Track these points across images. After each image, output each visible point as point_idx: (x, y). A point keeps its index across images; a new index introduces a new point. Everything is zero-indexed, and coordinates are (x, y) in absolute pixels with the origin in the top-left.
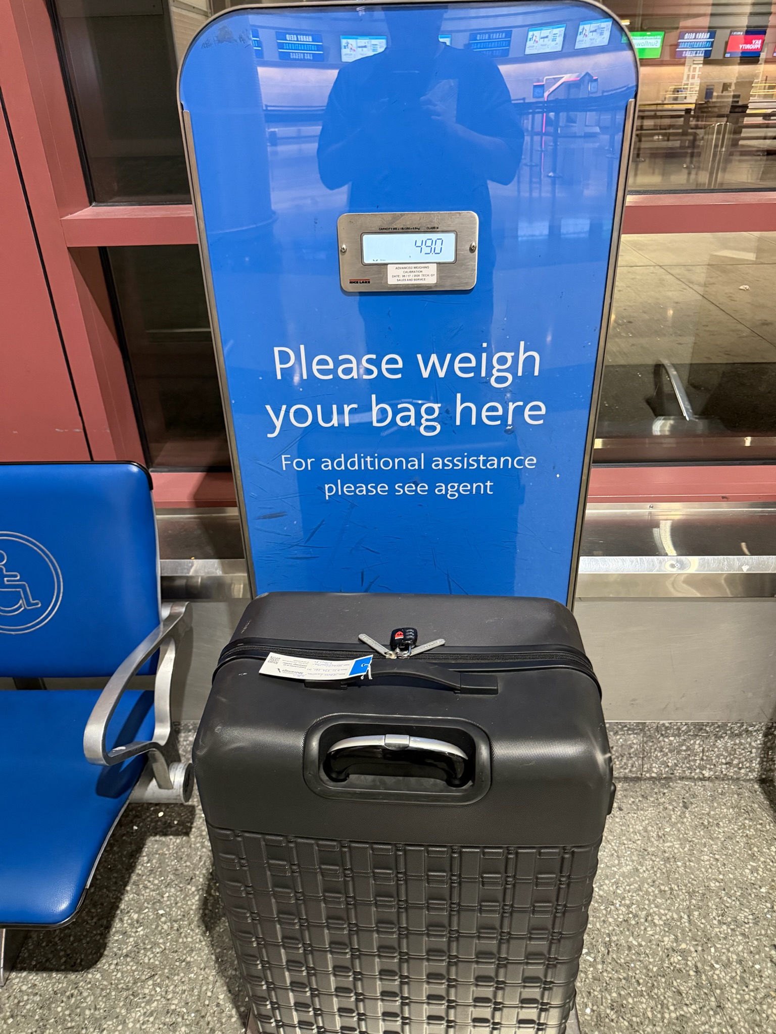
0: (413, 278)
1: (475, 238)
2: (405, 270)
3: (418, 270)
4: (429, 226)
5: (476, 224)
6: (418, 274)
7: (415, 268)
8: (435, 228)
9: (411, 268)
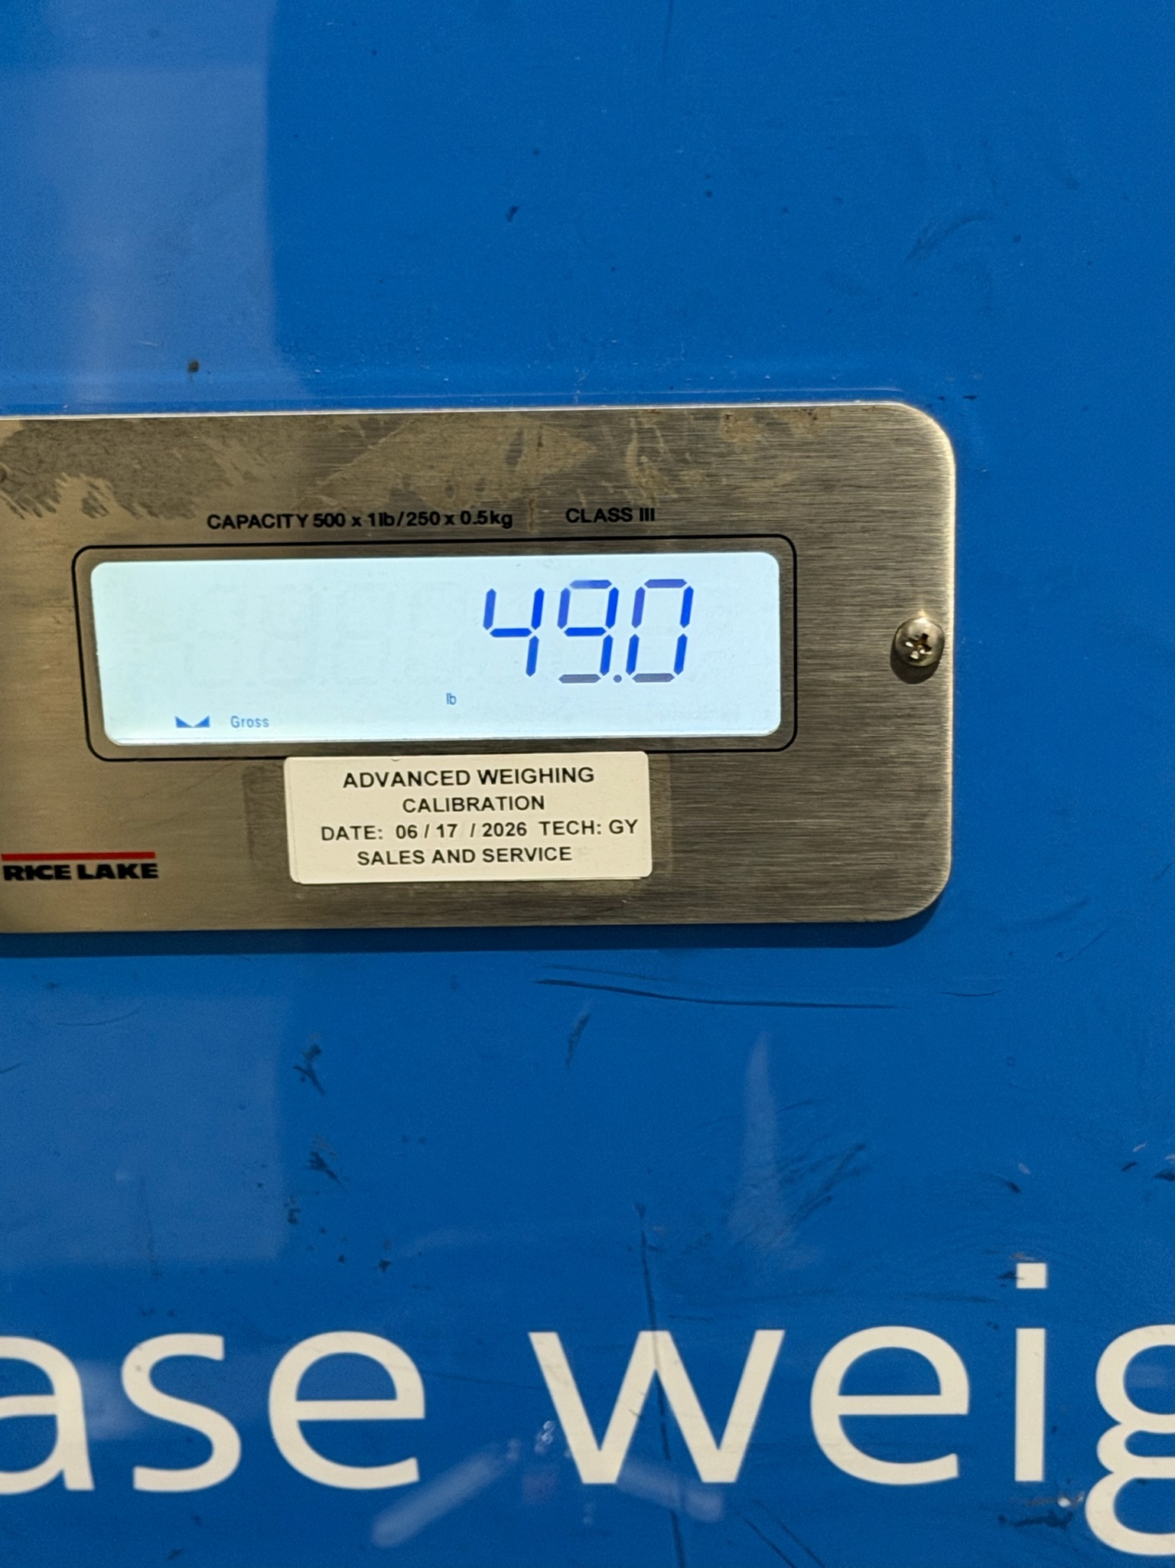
0: (479, 844)
1: (935, 581)
2: (417, 792)
3: (514, 790)
4: (583, 502)
5: (934, 486)
6: (515, 816)
7: (486, 777)
8: (625, 513)
9: (462, 778)
